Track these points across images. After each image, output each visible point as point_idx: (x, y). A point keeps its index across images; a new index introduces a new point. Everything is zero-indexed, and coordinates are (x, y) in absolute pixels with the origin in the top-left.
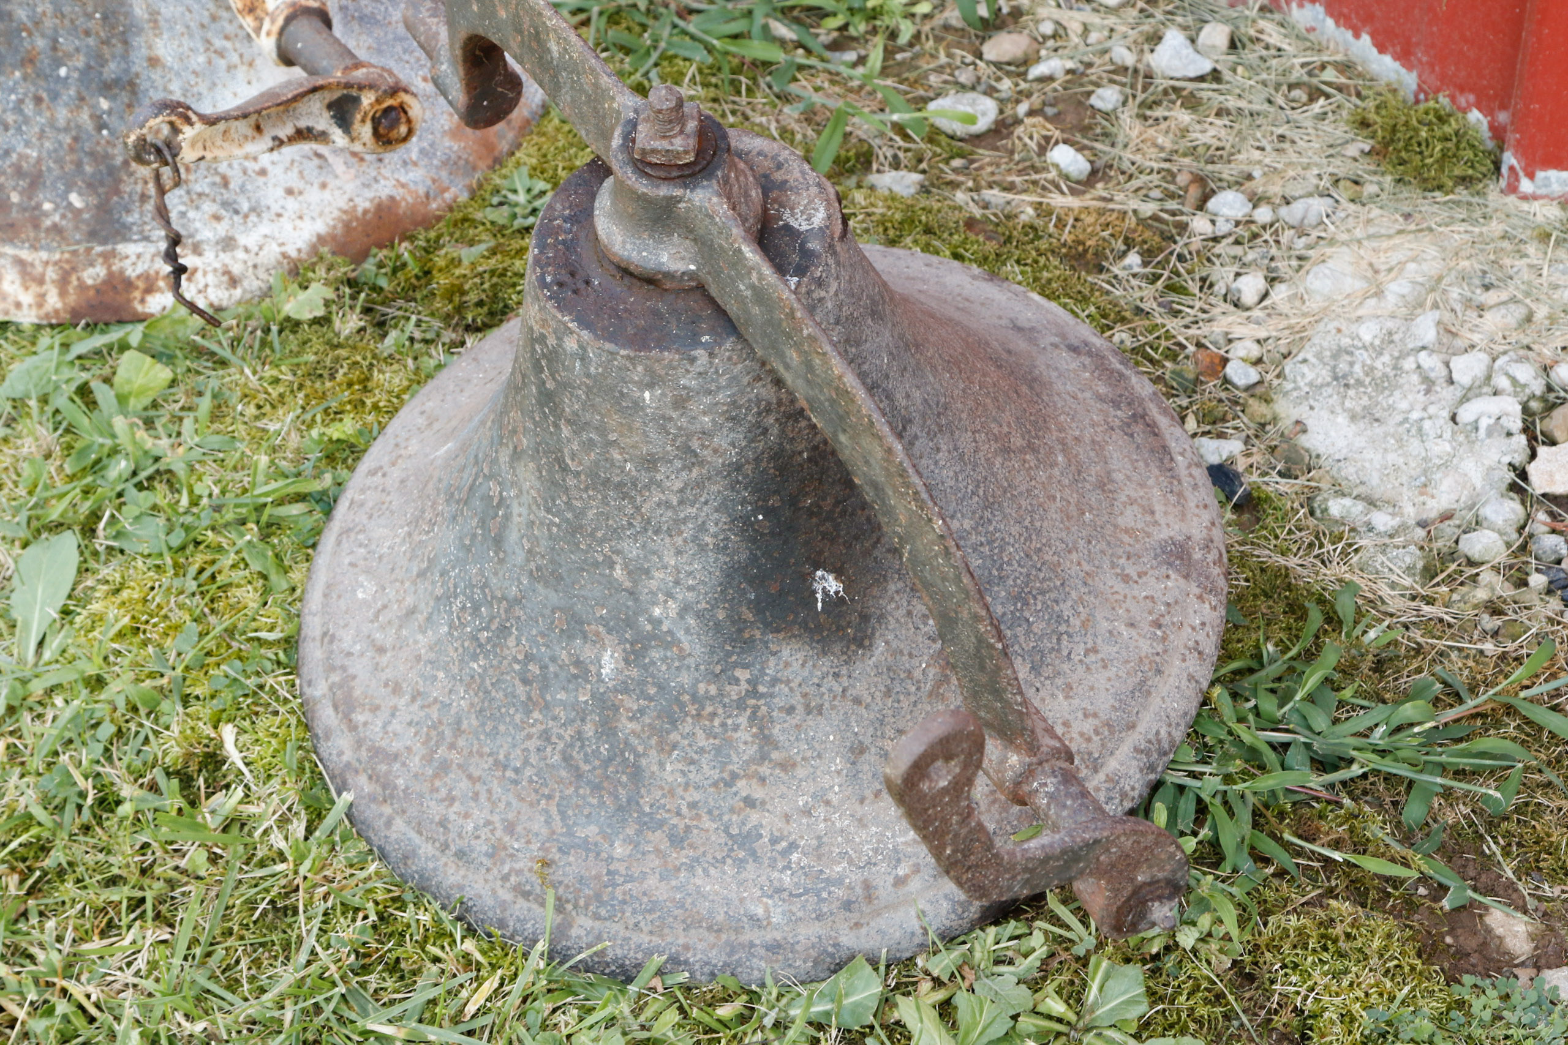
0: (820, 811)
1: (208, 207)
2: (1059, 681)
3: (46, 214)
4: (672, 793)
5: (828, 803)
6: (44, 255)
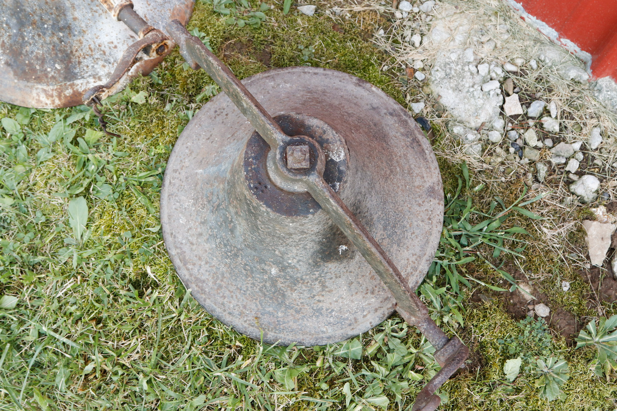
0: (340, 300)
1: (101, 63)
3: (49, 72)
4: (295, 300)
5: (342, 298)
6: (51, 87)
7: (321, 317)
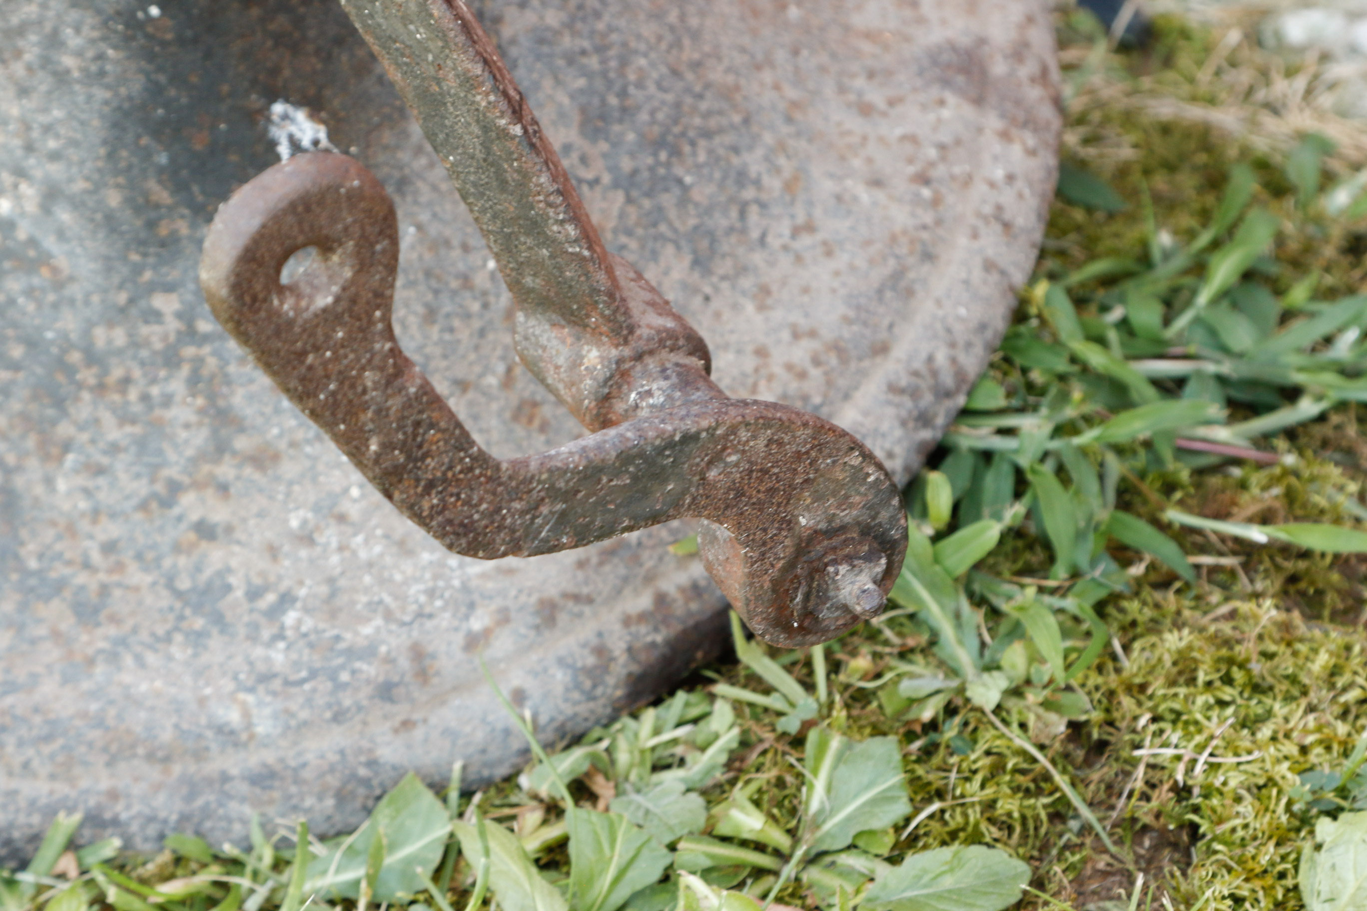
0: (330, 536)
2: (746, 282)
4: (71, 531)
5: (342, 518)
7: (216, 642)
